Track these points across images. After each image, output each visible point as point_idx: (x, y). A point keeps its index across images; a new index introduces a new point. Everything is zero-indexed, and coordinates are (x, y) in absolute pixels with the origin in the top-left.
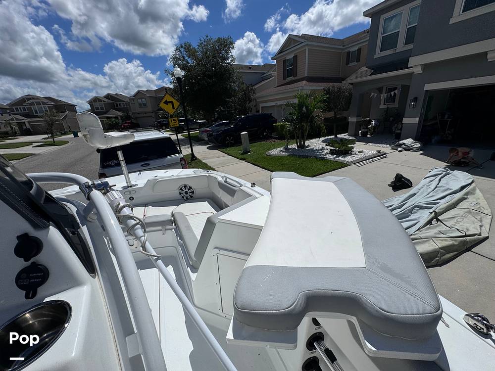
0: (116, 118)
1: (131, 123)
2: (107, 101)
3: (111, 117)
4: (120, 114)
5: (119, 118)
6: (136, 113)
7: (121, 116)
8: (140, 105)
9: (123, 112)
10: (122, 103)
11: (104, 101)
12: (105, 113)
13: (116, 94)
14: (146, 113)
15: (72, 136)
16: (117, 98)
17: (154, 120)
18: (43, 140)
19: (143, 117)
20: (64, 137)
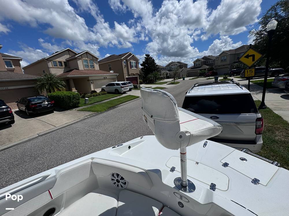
0: (205, 69)
1: (213, 72)
2: (203, 60)
3: (202, 69)
4: (208, 67)
5: (207, 70)
6: (217, 66)
7: (208, 69)
8: (222, 61)
9: (210, 66)
10: (210, 61)
11: (201, 61)
12: (200, 67)
13: (209, 56)
14: (224, 66)
15: (182, 79)
16: (209, 58)
17: (229, 70)
18: (172, 81)
19: (222, 68)
20: (179, 80)
